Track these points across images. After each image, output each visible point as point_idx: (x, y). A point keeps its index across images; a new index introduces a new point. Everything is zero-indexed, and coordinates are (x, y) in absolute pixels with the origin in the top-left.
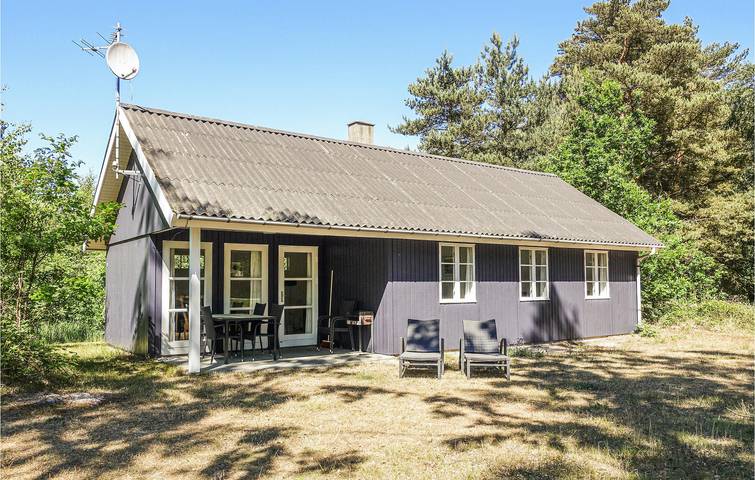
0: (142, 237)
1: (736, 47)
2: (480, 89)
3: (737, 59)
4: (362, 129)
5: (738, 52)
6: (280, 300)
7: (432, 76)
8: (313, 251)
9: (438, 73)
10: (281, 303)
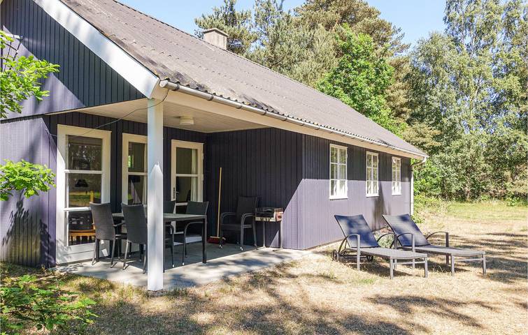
0: (38, 116)
1: (399, 30)
2: (253, 30)
3: (398, 38)
4: (218, 37)
5: (400, 34)
6: (172, 196)
7: (218, 13)
8: (199, 147)
9: (223, 11)
10: (172, 200)
